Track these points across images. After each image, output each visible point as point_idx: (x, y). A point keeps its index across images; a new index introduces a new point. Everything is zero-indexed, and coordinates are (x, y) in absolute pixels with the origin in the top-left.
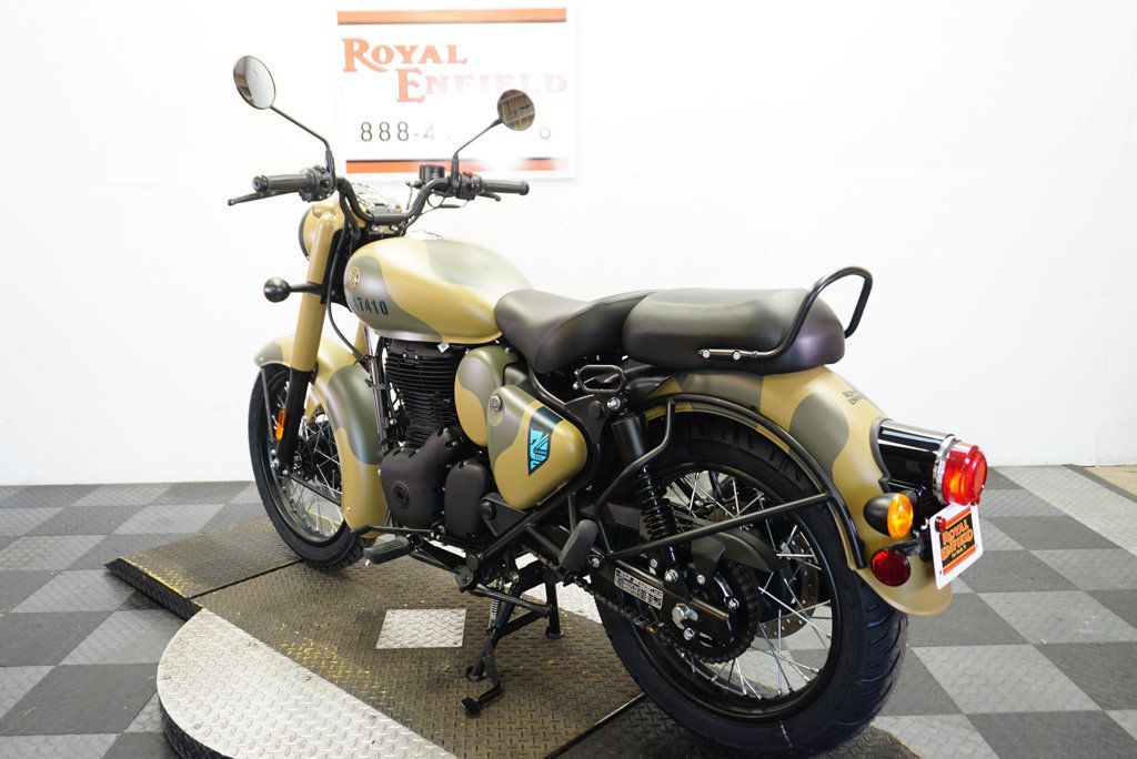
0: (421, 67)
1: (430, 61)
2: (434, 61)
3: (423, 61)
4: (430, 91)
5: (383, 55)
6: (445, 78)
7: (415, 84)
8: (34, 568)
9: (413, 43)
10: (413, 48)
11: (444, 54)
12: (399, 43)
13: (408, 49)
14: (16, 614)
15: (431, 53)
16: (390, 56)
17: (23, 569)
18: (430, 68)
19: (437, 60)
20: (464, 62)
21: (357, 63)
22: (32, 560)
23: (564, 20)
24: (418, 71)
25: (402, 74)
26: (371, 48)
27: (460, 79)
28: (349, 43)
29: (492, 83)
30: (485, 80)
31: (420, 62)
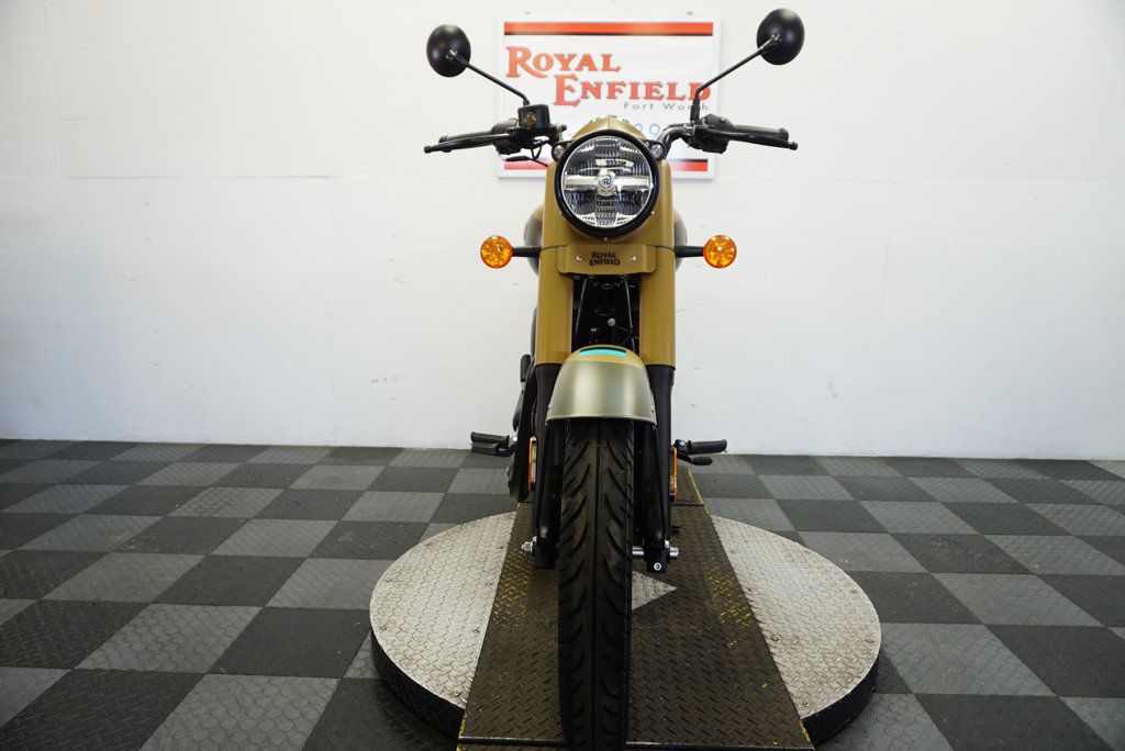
0: (578, 74)
1: (585, 68)
2: (590, 69)
3: (579, 68)
4: (585, 96)
5: (543, 63)
6: (599, 85)
7: (572, 90)
8: (226, 515)
9: (572, 52)
10: (571, 57)
11: (599, 63)
12: (559, 52)
13: (566, 57)
14: (216, 556)
15: (587, 61)
16: (550, 64)
17: (215, 515)
18: (586, 75)
19: (592, 68)
20: (617, 70)
21: (520, 70)
22: (222, 507)
23: (710, 34)
24: (574, 78)
25: (560, 80)
26: (533, 56)
27: (612, 87)
28: (512, 50)
29: (642, 91)
30: (634, 86)
31: (576, 70)
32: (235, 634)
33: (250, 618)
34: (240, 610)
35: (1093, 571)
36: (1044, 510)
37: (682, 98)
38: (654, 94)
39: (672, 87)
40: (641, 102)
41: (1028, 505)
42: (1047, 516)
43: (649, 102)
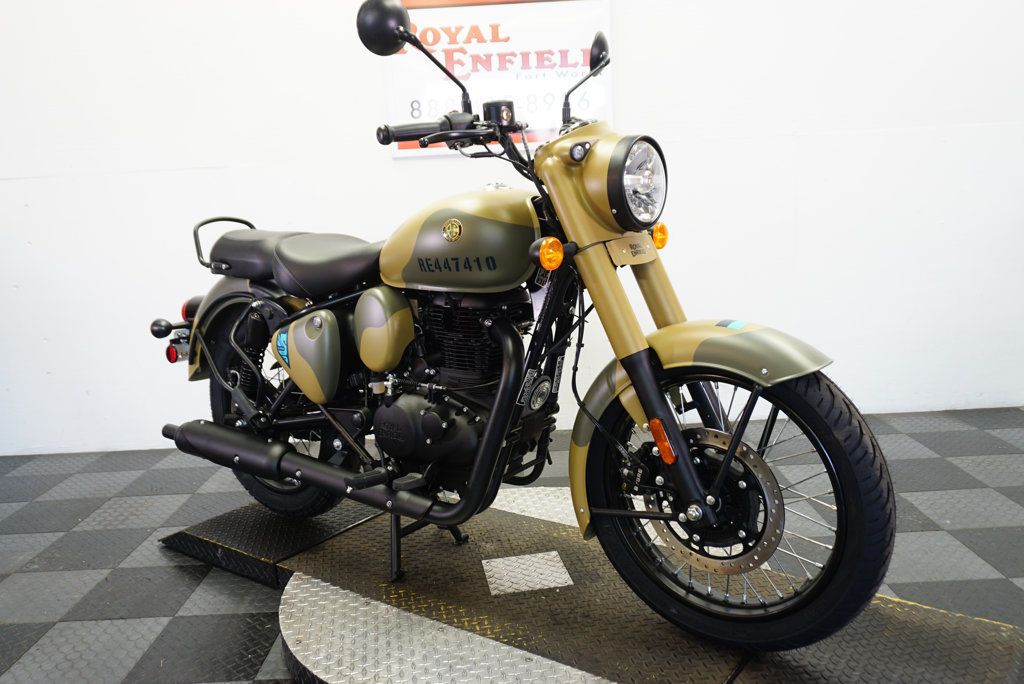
0: (467, 47)
1: (474, 40)
2: (479, 41)
3: (468, 41)
4: (475, 69)
5: (430, 37)
6: (489, 57)
7: (461, 63)
8: (131, 526)
9: (458, 24)
10: (459, 29)
11: (487, 34)
12: (446, 25)
13: (453, 30)
14: (122, 569)
15: (476, 34)
16: (437, 38)
17: (121, 527)
18: (475, 48)
19: (481, 40)
20: (507, 40)
22: (127, 519)
24: (463, 51)
25: (448, 54)
27: (502, 58)
29: (533, 59)
30: (525, 56)
31: (465, 43)
32: (145, 645)
33: (159, 629)
34: (150, 621)
35: (1003, 523)
36: (964, 463)
37: (575, 65)
38: (546, 63)
39: (564, 54)
40: (533, 71)
41: (949, 459)
42: (967, 470)
43: (541, 71)
